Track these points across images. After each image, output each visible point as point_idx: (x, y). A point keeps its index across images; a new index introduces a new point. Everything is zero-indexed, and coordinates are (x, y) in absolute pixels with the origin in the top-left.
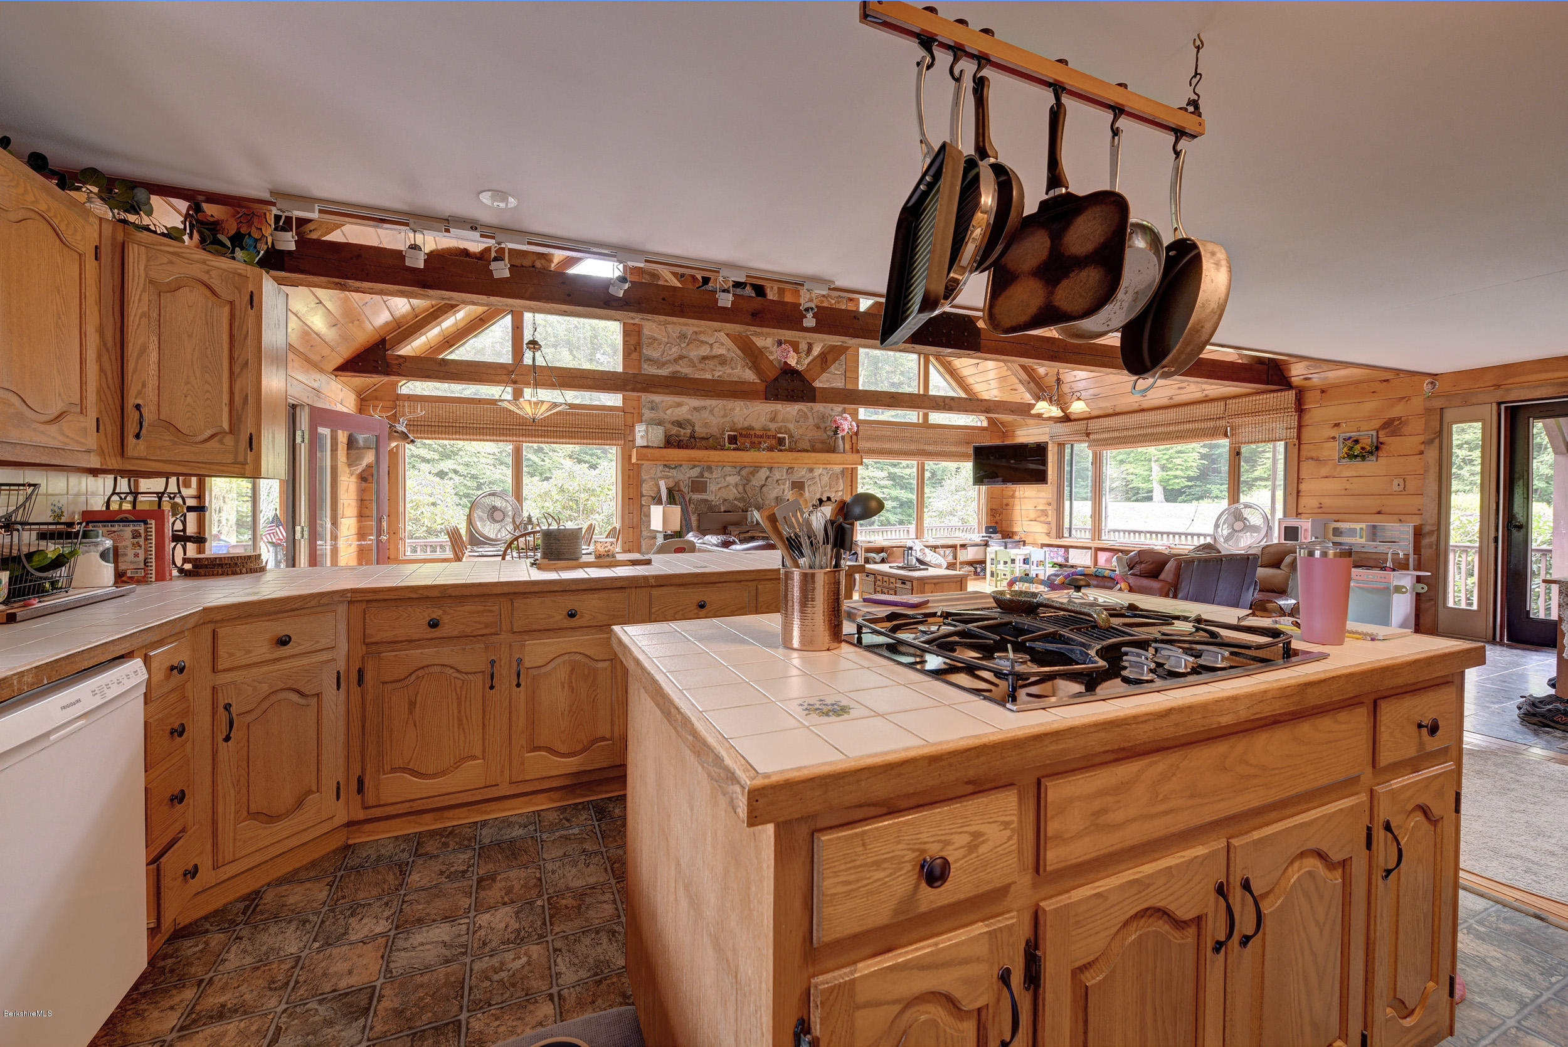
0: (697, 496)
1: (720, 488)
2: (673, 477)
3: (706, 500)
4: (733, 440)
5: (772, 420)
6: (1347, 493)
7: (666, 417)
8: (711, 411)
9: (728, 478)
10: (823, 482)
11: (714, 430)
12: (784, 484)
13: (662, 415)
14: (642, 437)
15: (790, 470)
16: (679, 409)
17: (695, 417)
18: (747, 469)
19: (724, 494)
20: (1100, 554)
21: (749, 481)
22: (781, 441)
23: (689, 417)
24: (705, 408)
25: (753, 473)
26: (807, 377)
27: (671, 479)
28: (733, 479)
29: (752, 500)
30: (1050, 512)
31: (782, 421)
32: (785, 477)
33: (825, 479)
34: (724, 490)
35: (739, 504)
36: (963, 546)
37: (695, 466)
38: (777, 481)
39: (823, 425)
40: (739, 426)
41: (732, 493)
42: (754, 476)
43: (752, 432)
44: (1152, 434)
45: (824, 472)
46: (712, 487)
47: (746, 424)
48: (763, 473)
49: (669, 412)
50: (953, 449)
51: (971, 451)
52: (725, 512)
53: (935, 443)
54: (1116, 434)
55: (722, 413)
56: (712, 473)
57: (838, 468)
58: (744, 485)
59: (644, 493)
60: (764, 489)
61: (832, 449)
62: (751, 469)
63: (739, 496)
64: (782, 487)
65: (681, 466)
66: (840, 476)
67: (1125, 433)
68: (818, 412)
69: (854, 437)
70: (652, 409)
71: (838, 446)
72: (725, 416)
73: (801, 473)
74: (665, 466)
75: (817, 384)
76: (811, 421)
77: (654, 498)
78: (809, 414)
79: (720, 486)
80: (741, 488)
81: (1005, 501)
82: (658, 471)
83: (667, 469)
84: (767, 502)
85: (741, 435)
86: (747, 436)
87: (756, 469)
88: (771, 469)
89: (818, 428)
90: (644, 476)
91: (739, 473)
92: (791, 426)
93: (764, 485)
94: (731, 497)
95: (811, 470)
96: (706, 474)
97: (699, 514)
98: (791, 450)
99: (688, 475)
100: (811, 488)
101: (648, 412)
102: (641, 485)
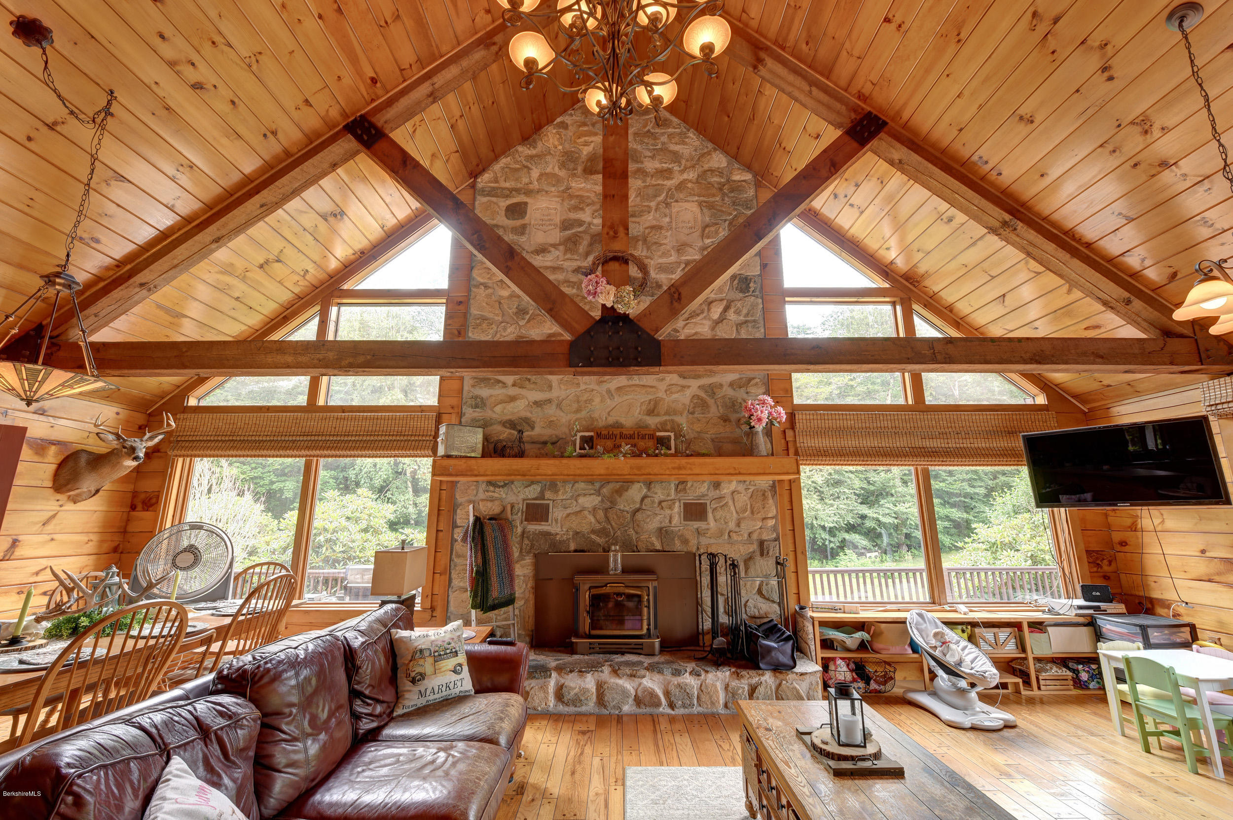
0: (533, 527)
1: (568, 515)
2: (501, 499)
3: (548, 534)
4: (588, 442)
5: (651, 412)
7: (494, 416)
8: (559, 406)
9: (581, 500)
10: (739, 505)
11: (562, 431)
12: (671, 508)
13: (488, 414)
14: (441, 443)
15: (681, 485)
16: (512, 404)
17: (535, 415)
18: (611, 486)
19: (575, 524)
21: (613, 503)
22: (663, 442)
23: (529, 415)
24: (549, 401)
25: (619, 492)
26: (645, 325)
27: (497, 503)
28: (590, 501)
29: (619, 533)
31: (667, 413)
32: (673, 497)
33: (743, 499)
34: (574, 518)
35: (598, 540)
36: (1037, 626)
37: (533, 483)
38: (660, 503)
39: (734, 417)
40: (601, 424)
41: (588, 523)
42: (620, 496)
43: (617, 432)
45: (741, 488)
46: (556, 513)
47: (611, 420)
48: (636, 492)
49: (498, 409)
50: (982, 444)
51: (1020, 444)
52: (576, 551)
53: (943, 435)
55: (575, 406)
56: (557, 492)
57: (764, 482)
58: (606, 510)
59: (459, 522)
60: (639, 516)
61: (748, 450)
62: (618, 485)
63: (598, 526)
64: (668, 512)
65: (512, 482)
66: (769, 494)
68: (724, 397)
69: (789, 433)
70: (476, 406)
71: (757, 446)
72: (578, 411)
73: (699, 490)
74: (490, 483)
76: (714, 411)
78: (711, 402)
79: (569, 511)
80: (600, 514)
81: (1117, 537)
82: (481, 491)
83: (492, 488)
84: (644, 537)
85: (599, 435)
86: (610, 436)
87: (626, 483)
88: (649, 485)
89: (725, 419)
90: (460, 498)
91: (598, 492)
92: (683, 421)
93: (638, 510)
94: (585, 529)
95: (717, 485)
96: (548, 495)
97: (535, 556)
98: (677, 454)
99: (522, 496)
100: (719, 514)
101: (470, 410)
102: (455, 512)
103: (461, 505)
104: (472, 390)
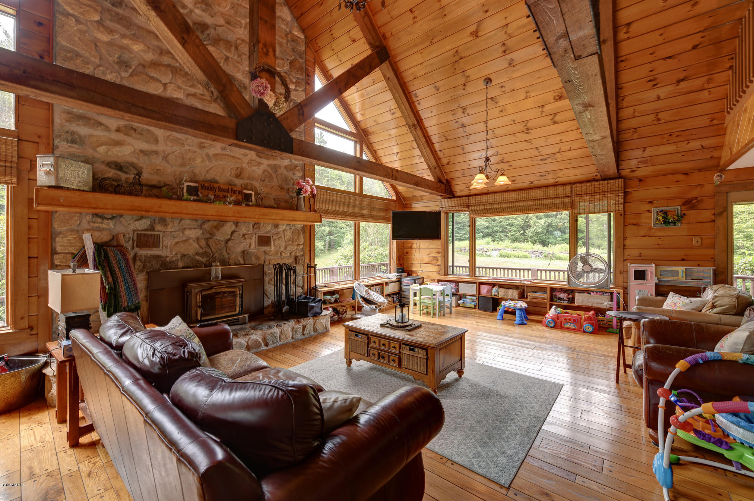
0: (144, 252)
1: (177, 243)
2: (109, 230)
3: (158, 257)
4: (192, 191)
5: (238, 176)
6: (660, 247)
7: (96, 155)
8: (165, 158)
9: (187, 232)
10: (287, 237)
11: (169, 179)
12: (251, 238)
13: (90, 152)
14: (47, 173)
15: (256, 225)
16: (118, 148)
17: (142, 162)
18: (210, 223)
19: (183, 249)
20: (482, 287)
21: (212, 235)
22: (248, 197)
23: (135, 160)
24: (156, 153)
25: (217, 228)
26: (284, 124)
27: (105, 233)
28: (193, 233)
29: (216, 255)
30: (439, 258)
31: (248, 178)
32: (251, 232)
33: (289, 234)
34: (182, 245)
35: (201, 259)
37: (142, 218)
38: (244, 235)
39: (286, 187)
40: (201, 178)
41: (192, 248)
42: (218, 230)
43: (216, 186)
44: (516, 207)
45: (288, 228)
46: (167, 242)
47: (209, 177)
48: (229, 228)
49: (102, 149)
50: (378, 214)
51: (390, 215)
52: (183, 268)
53: (367, 208)
54: (490, 207)
55: (180, 161)
56: (166, 225)
57: (299, 225)
58: (207, 240)
59: (59, 249)
60: (230, 243)
61: (296, 208)
62: (216, 223)
63: (201, 251)
64: (249, 241)
65: (121, 216)
66: (301, 232)
67: (496, 206)
68: (281, 174)
69: (312, 200)
70: (73, 142)
71: (301, 205)
72: (183, 165)
73: (267, 229)
74: (96, 215)
75: (294, 135)
76: (275, 182)
77: (74, 256)
78: (274, 176)
79: (177, 240)
80: (203, 243)
82: (84, 221)
83: (99, 220)
84: (233, 256)
85: (203, 187)
86: (211, 189)
87: (221, 223)
88: (237, 224)
89: (282, 188)
90: (57, 226)
91: (201, 227)
92: (257, 184)
93: (229, 240)
94: (191, 252)
95: (276, 226)
96: (158, 227)
97: (148, 273)
98: (257, 205)
99: (132, 228)
100: (276, 243)
101: (65, 144)
102: (53, 240)
103: (60, 233)
104: (67, 124)
